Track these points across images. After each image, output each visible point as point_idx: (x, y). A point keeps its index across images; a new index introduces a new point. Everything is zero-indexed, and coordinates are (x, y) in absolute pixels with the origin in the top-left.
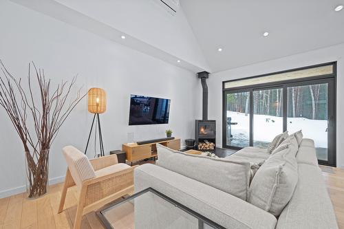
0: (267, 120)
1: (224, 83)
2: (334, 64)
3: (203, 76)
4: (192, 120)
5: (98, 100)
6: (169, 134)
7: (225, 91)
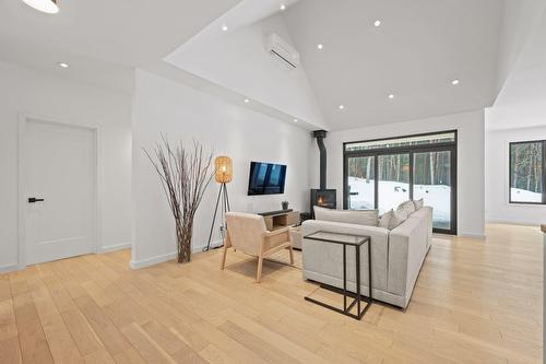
0: (396, 189)
1: (344, 144)
2: (456, 131)
3: (319, 135)
4: (307, 189)
5: (224, 169)
6: (285, 205)
7: (347, 155)
